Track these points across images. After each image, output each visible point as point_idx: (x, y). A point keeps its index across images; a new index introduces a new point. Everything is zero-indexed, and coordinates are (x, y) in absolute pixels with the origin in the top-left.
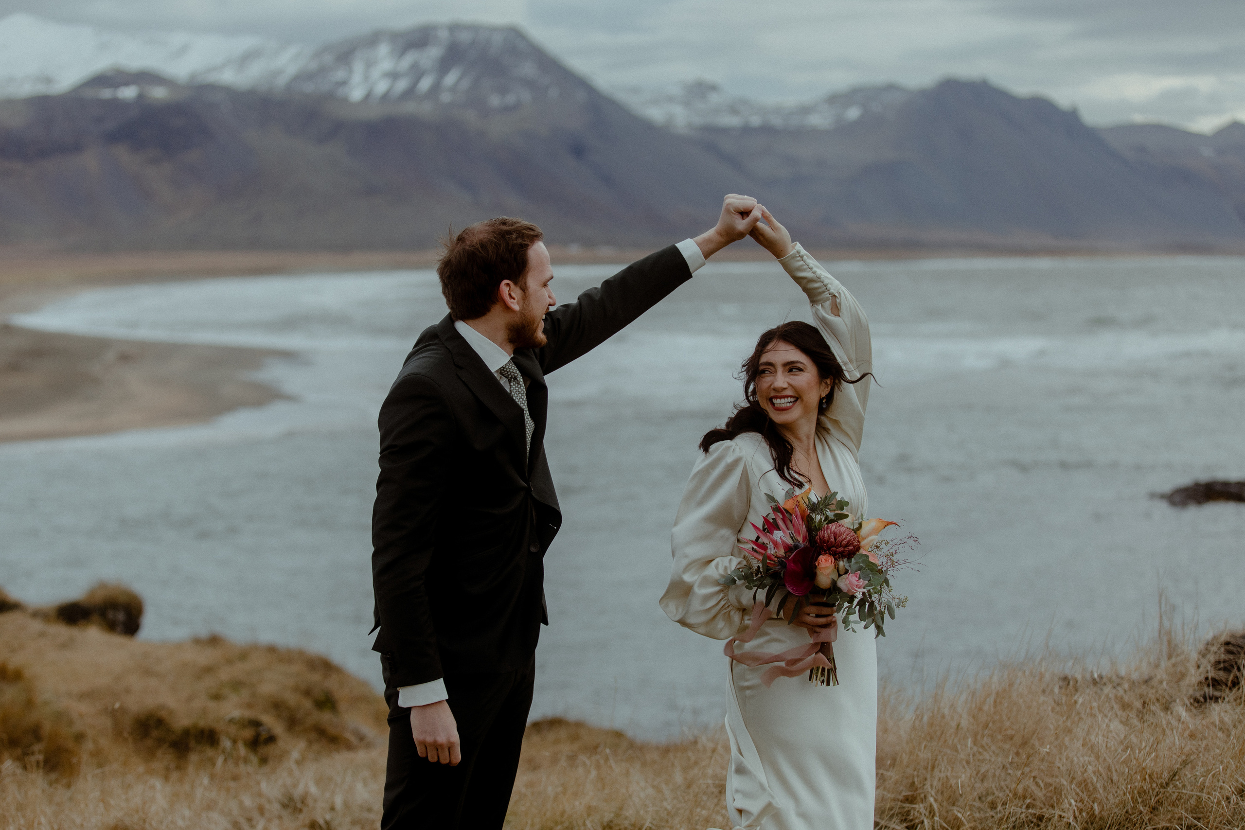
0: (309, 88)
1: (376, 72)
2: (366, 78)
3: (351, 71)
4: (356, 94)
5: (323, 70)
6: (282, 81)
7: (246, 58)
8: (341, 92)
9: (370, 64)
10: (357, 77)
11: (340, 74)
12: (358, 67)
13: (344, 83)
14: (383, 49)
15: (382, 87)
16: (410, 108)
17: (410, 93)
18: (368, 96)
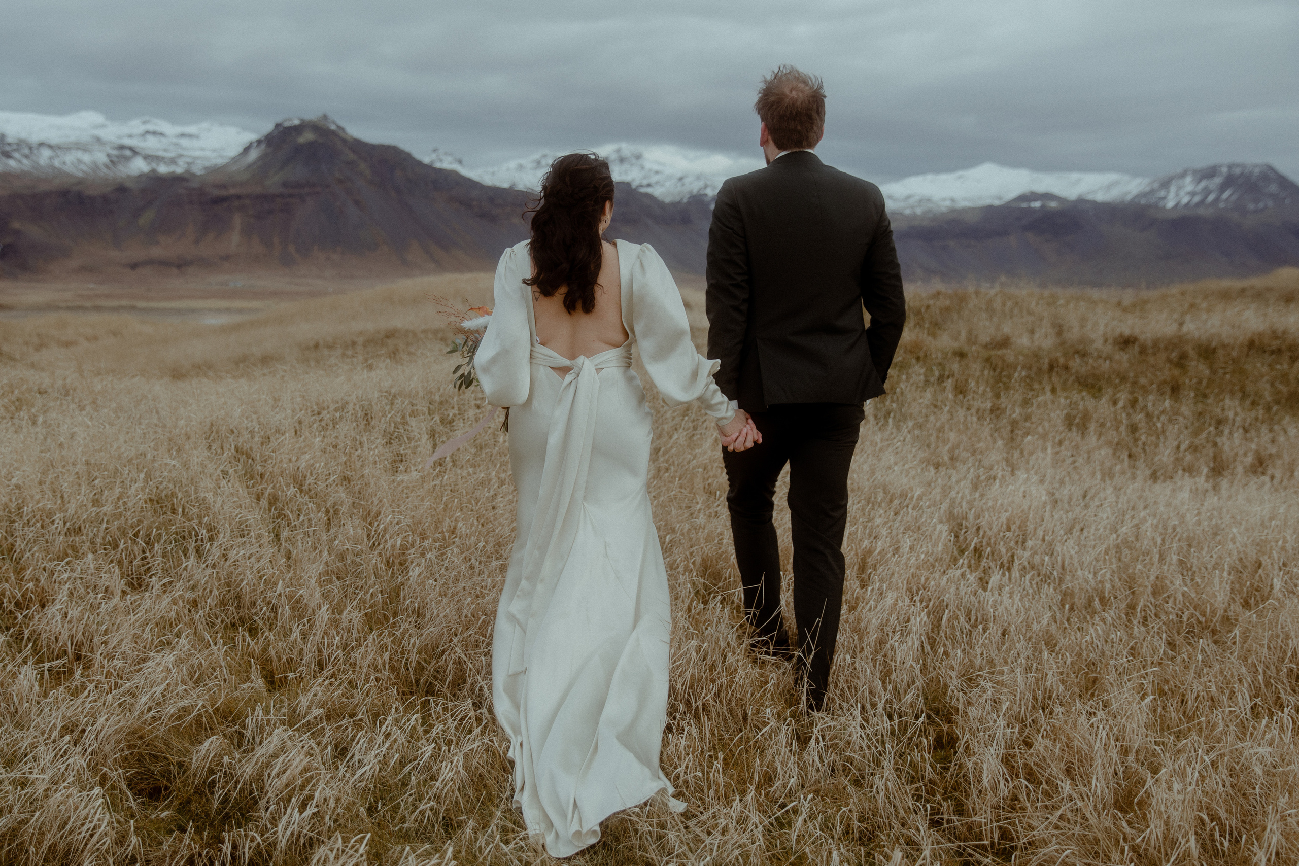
0: (1143, 201)
1: (1182, 193)
2: (1177, 195)
3: (1168, 192)
4: (1170, 204)
5: (1152, 191)
6: (1129, 198)
7: (1110, 187)
8: (1161, 204)
9: (1179, 188)
10: (1172, 195)
11: (1162, 193)
12: (1173, 189)
13: (1164, 198)
14: (1188, 179)
15: (1185, 200)
16: (1201, 211)
17: (1201, 203)
18: (1177, 205)
